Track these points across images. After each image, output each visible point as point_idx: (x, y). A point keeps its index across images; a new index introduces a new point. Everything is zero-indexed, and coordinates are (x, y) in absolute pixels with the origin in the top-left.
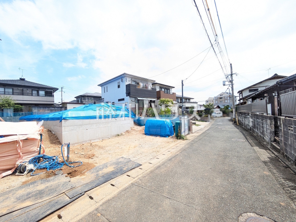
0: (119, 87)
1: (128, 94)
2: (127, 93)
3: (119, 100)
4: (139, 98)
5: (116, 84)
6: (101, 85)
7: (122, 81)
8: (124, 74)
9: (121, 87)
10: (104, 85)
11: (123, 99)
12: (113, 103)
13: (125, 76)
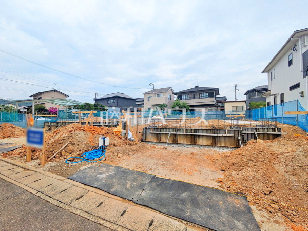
0: (290, 63)
1: (307, 71)
2: (304, 72)
3: (292, 88)
5: (286, 61)
7: (294, 49)
8: (296, 32)
9: (293, 62)
10: (270, 70)
11: (297, 86)
12: (282, 95)
13: (301, 37)
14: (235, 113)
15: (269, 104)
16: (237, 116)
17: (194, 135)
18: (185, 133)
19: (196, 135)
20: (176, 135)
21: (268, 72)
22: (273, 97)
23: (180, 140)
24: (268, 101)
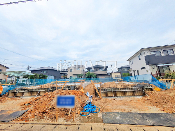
0: (140, 59)
1: (148, 63)
2: (146, 63)
3: (142, 69)
4: (158, 65)
5: (137, 58)
6: (128, 60)
7: (141, 54)
8: (142, 49)
9: (141, 59)
10: (130, 60)
11: (144, 68)
12: (138, 71)
13: (143, 51)
14: (117, 78)
15: (131, 74)
16: (119, 80)
17: (124, 91)
18: (120, 91)
19: (125, 91)
20: (115, 92)
21: (129, 61)
22: (133, 72)
23: (118, 95)
24: (130, 73)
